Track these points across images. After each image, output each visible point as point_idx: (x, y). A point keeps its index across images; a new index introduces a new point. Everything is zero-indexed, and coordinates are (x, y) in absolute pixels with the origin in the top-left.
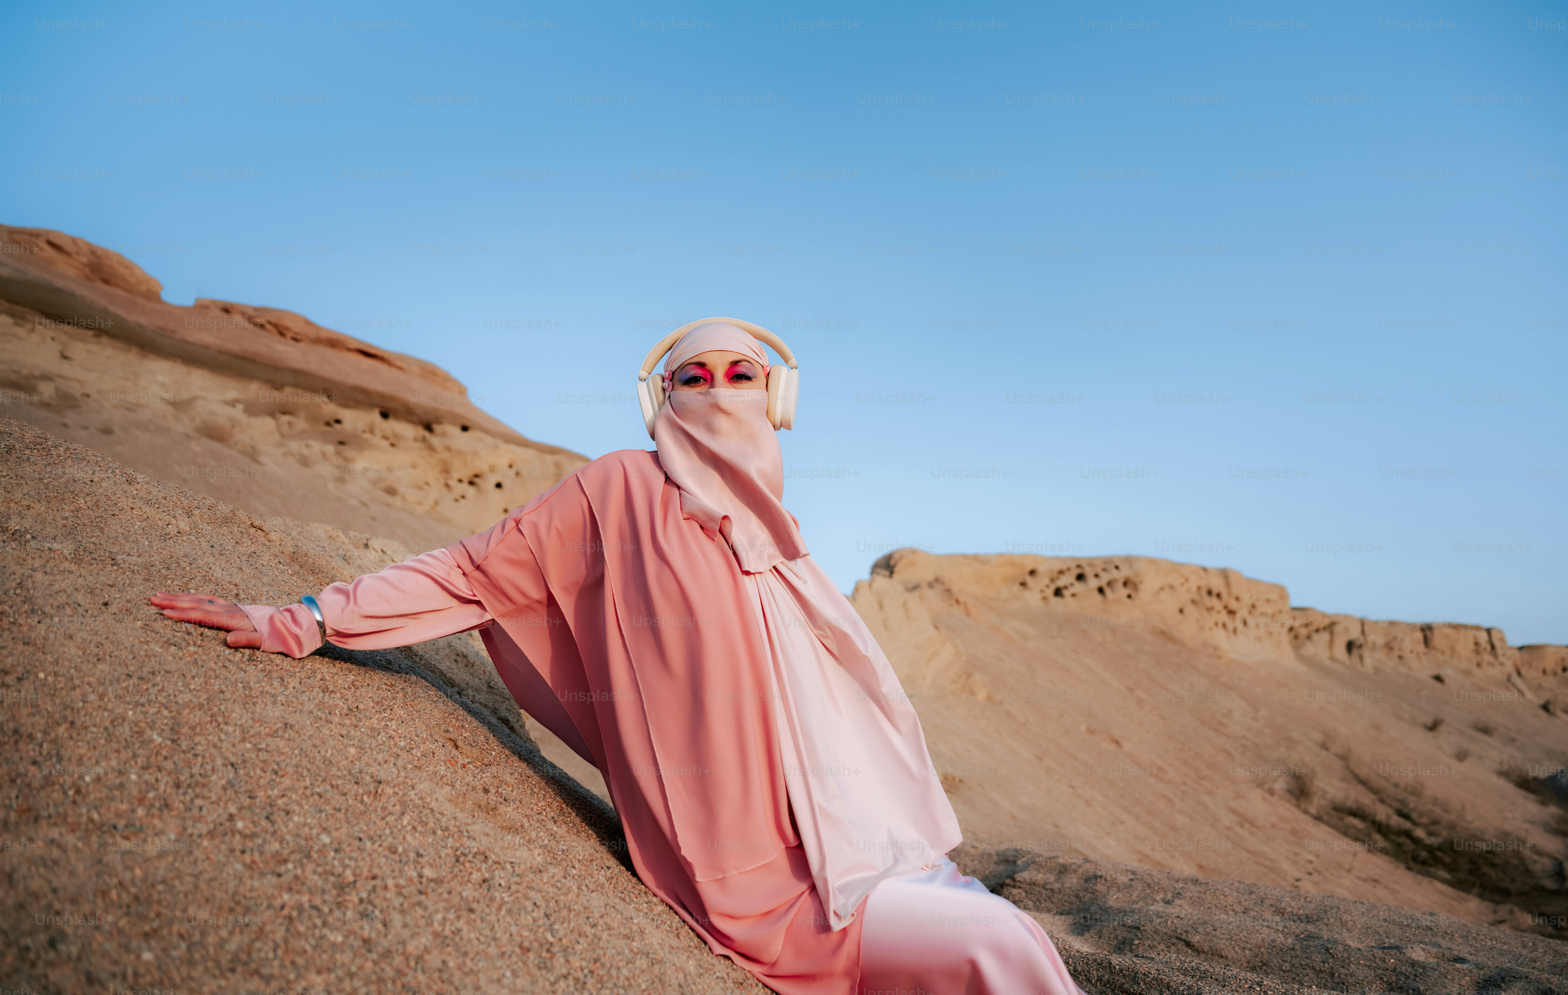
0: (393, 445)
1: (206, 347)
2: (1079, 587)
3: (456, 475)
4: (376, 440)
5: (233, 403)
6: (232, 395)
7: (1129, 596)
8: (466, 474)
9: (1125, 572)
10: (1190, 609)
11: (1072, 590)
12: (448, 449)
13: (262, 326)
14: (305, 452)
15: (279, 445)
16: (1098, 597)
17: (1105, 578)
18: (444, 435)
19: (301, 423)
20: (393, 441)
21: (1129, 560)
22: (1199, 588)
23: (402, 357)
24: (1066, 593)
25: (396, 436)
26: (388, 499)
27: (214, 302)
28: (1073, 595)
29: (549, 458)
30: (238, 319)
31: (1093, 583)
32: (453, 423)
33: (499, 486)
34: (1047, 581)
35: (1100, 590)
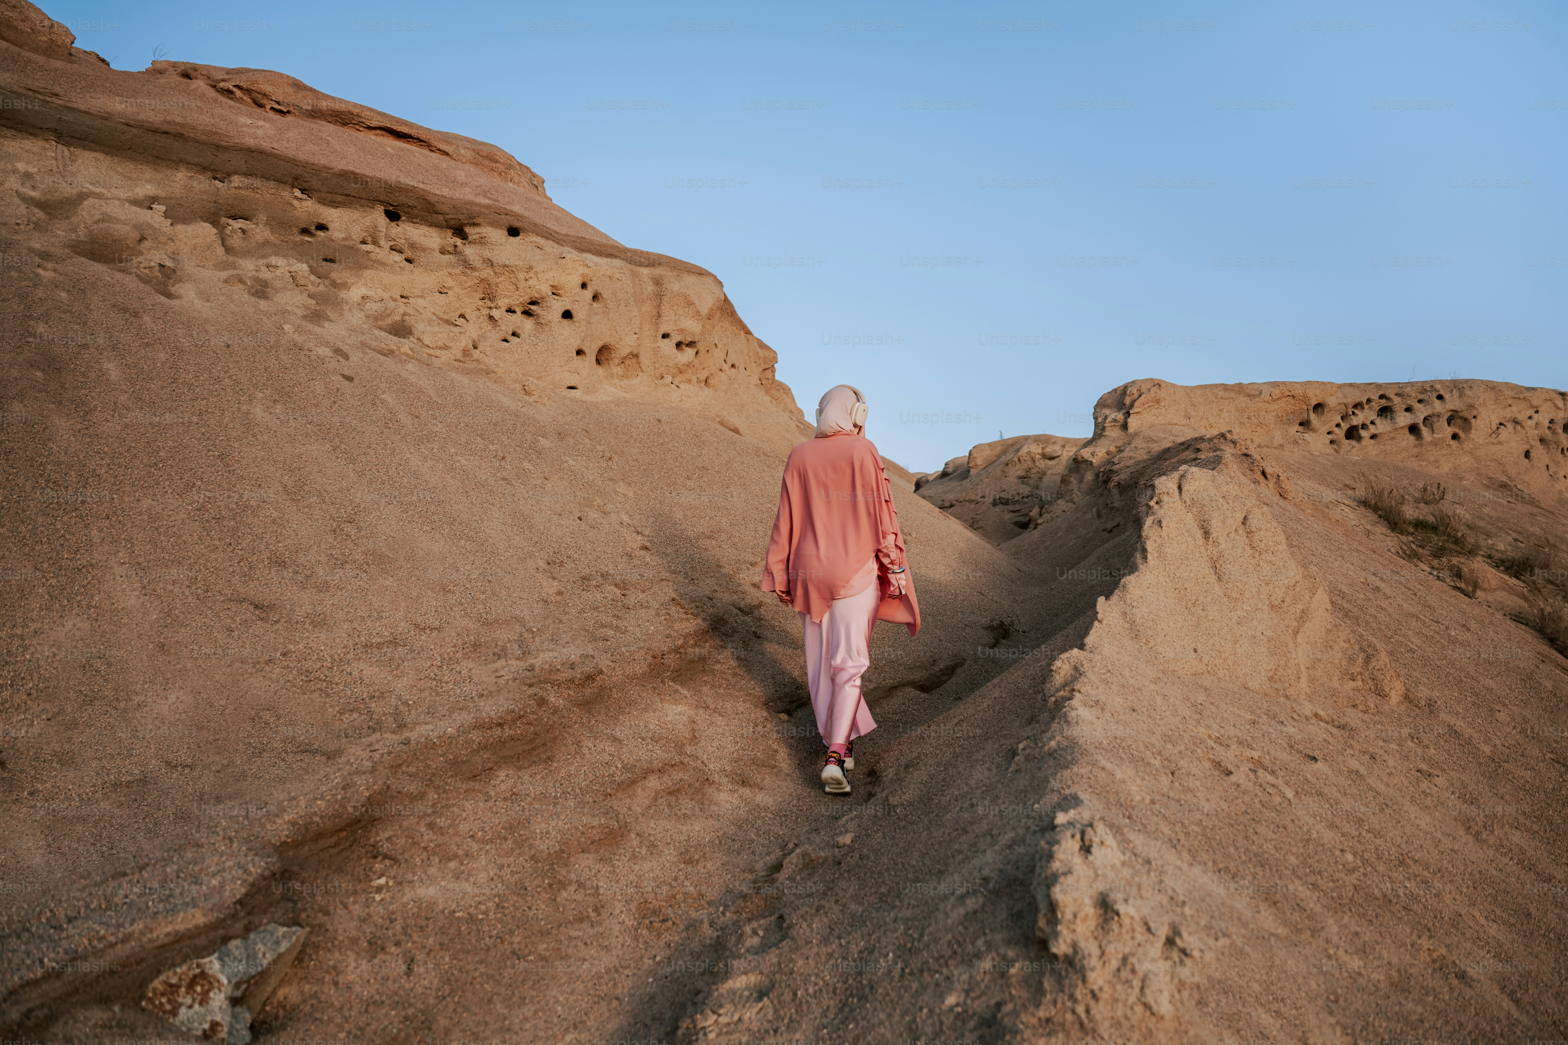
0: (408, 261)
1: (107, 117)
2: (1382, 426)
3: (503, 303)
4: (381, 253)
5: (148, 203)
6: (146, 190)
7: (1455, 437)
8: (517, 299)
9: (1453, 402)
10: (1539, 452)
11: (1372, 430)
12: (490, 263)
13: (228, 93)
14: (265, 275)
15: (224, 266)
16: (1409, 439)
17: (1421, 412)
18: (482, 241)
19: (260, 232)
20: (409, 254)
21: (1459, 386)
22: (1552, 421)
23: (448, 137)
24: (1365, 434)
25: (412, 246)
26: (392, 341)
27: (174, 65)
28: (1373, 437)
29: (645, 271)
30: (200, 84)
31: (1404, 419)
32: (494, 224)
33: (567, 315)
34: (1338, 419)
35: (1413, 429)
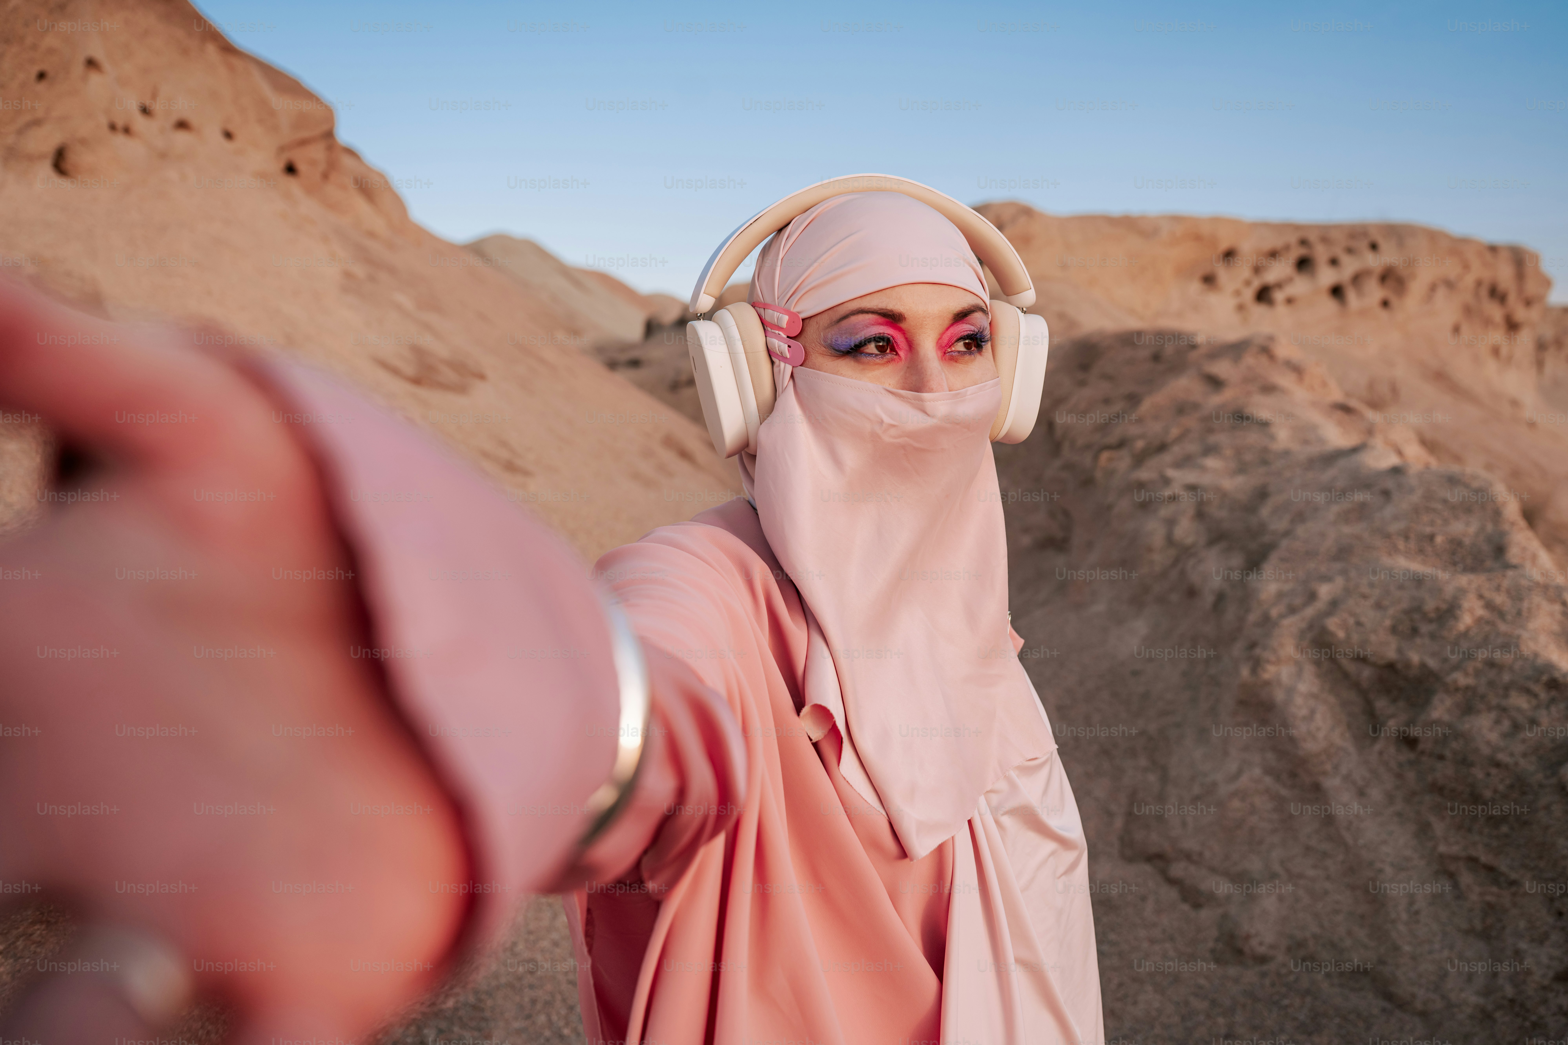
2: (1300, 286)
7: (1385, 304)
9: (1389, 256)
11: (1291, 290)
16: (1330, 305)
17: (1350, 266)
21: (1396, 233)
22: (1480, 284)
24: (1279, 296)
28: (1290, 301)
31: (1327, 277)
34: (1250, 273)
35: (1337, 291)
